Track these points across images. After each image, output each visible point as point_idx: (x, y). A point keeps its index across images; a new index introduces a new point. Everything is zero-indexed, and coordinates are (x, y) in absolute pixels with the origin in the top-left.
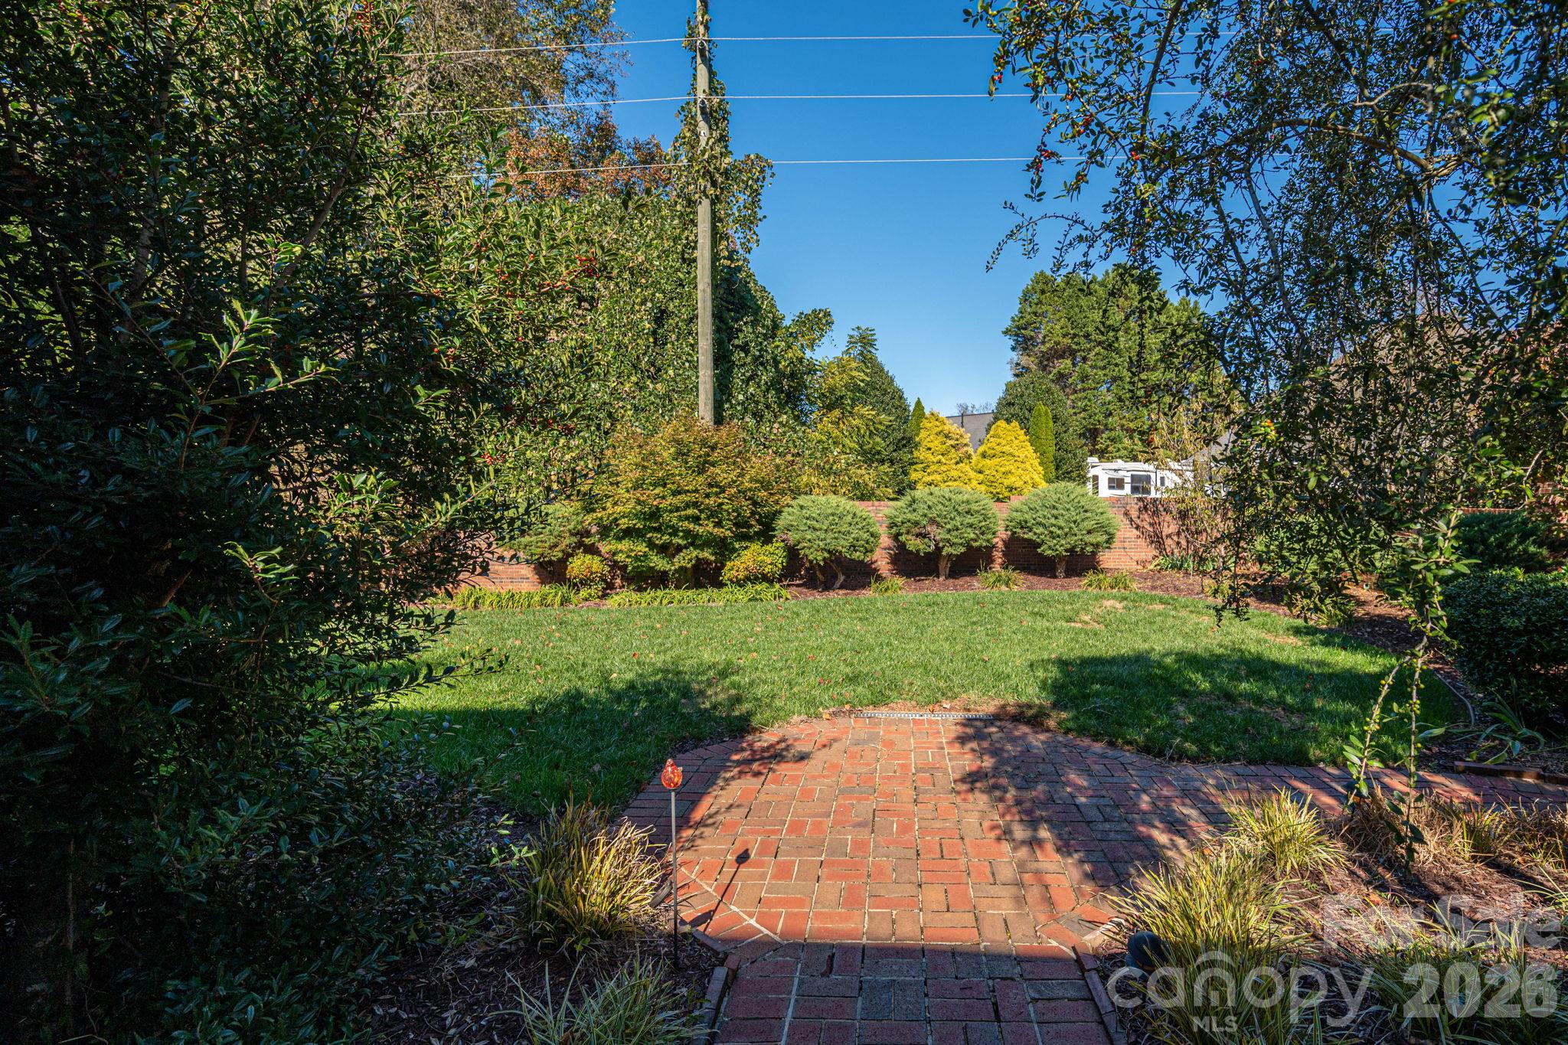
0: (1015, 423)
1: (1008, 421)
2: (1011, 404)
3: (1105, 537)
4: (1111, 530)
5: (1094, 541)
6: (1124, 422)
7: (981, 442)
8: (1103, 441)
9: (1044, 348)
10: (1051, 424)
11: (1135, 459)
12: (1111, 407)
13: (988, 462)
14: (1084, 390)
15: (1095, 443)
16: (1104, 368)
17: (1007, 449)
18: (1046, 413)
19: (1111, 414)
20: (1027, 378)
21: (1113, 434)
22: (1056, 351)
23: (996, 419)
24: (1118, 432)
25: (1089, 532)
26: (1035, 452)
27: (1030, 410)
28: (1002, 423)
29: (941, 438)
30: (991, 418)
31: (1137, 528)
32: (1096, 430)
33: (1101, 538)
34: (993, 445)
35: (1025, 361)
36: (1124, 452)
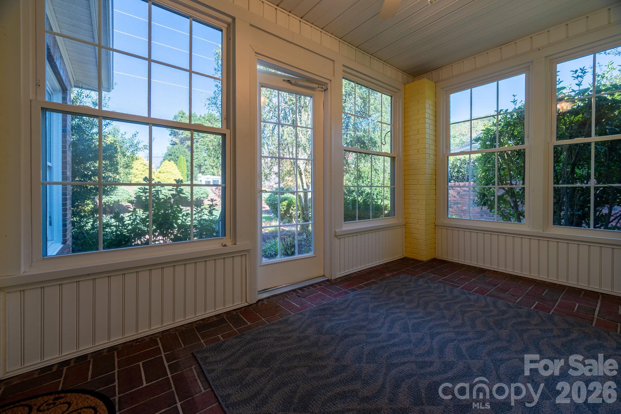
0: (172, 162)
1: (169, 161)
2: (170, 155)
3: (206, 195)
4: (208, 194)
5: (203, 196)
6: (210, 163)
7: (159, 168)
8: (203, 169)
9: (182, 136)
10: (186, 162)
11: (214, 175)
12: (206, 158)
13: (161, 174)
14: (197, 152)
15: (200, 169)
16: (204, 145)
17: (169, 170)
18: (184, 159)
19: (206, 160)
20: (176, 146)
21: (207, 167)
22: (187, 138)
23: (164, 160)
24: (208, 166)
25: (202, 194)
26: (180, 171)
27: (178, 158)
28: (167, 161)
29: (142, 165)
30: (162, 159)
31: (215, 193)
32: (201, 165)
33: (205, 195)
34: (164, 169)
35: (174, 139)
36: (210, 173)
